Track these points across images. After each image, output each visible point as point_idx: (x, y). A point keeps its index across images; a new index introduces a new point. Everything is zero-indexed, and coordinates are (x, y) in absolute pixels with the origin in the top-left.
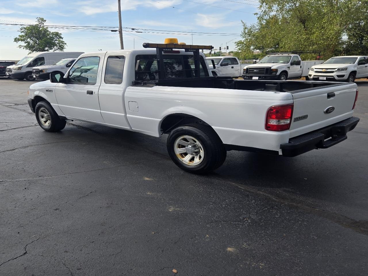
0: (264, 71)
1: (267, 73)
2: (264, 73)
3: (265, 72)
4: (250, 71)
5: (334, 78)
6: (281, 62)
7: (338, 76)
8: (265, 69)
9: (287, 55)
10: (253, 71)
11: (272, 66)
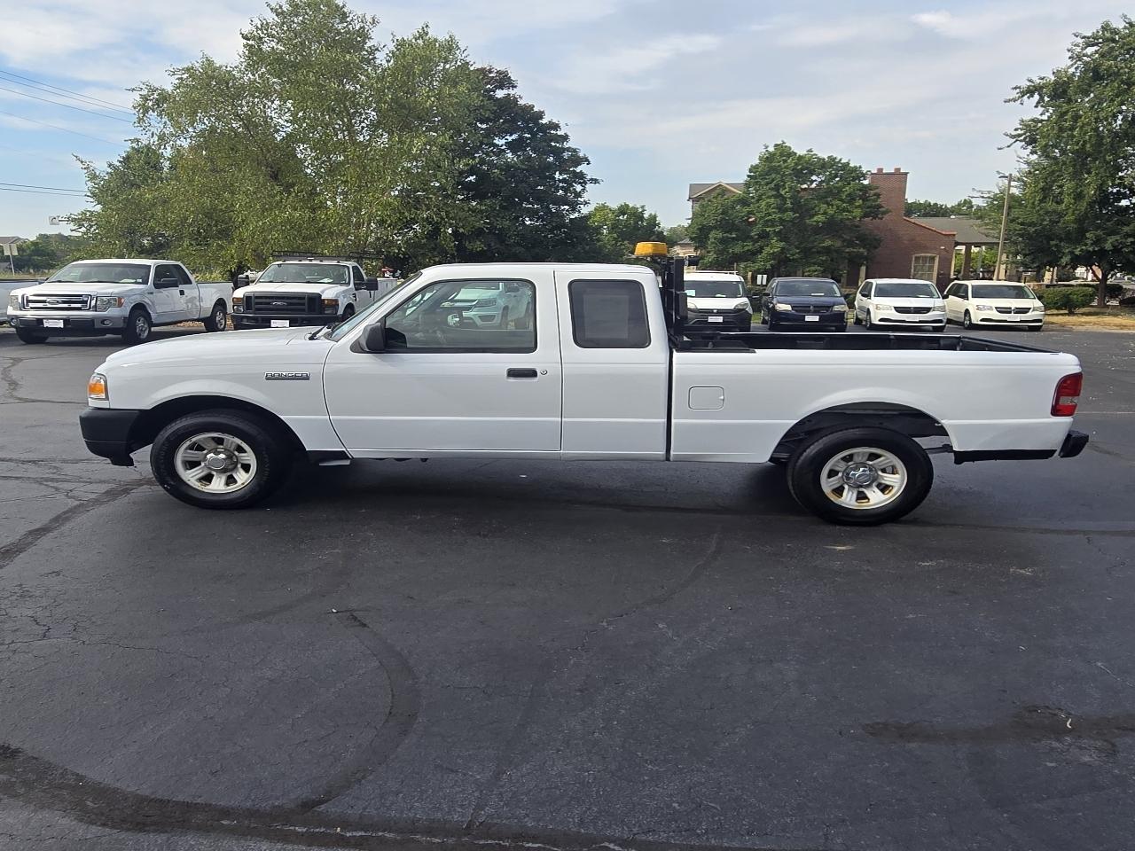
0: (304, 304)
1: (311, 310)
2: (304, 310)
3: (306, 307)
4: (257, 303)
5: (474, 322)
6: (326, 280)
7: (482, 318)
8: (306, 300)
9: (335, 263)
10: (269, 303)
11: (323, 292)
